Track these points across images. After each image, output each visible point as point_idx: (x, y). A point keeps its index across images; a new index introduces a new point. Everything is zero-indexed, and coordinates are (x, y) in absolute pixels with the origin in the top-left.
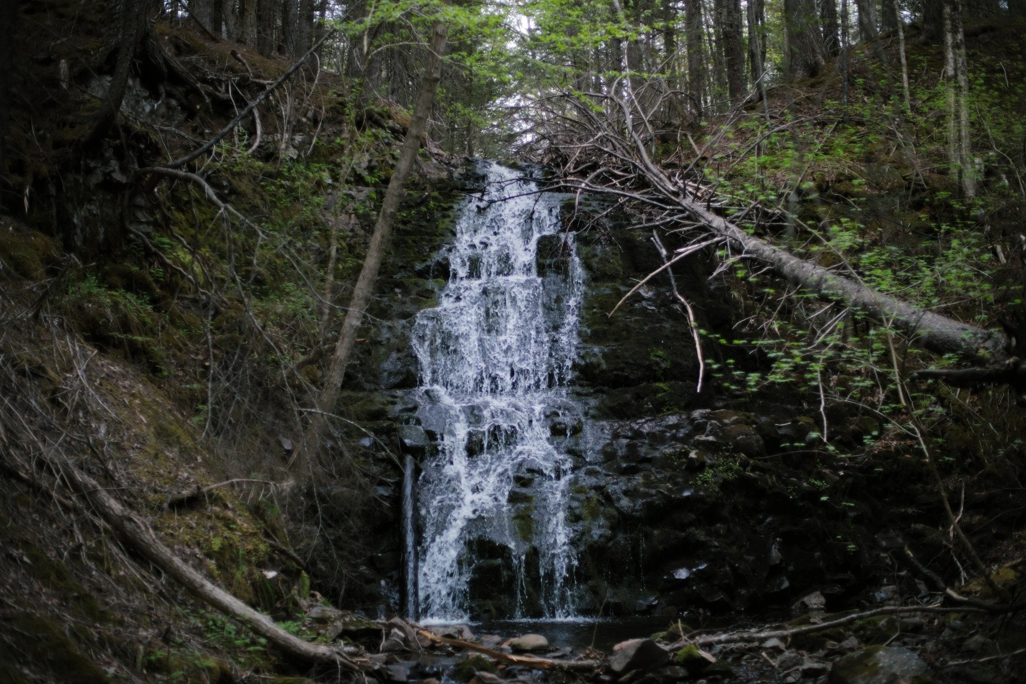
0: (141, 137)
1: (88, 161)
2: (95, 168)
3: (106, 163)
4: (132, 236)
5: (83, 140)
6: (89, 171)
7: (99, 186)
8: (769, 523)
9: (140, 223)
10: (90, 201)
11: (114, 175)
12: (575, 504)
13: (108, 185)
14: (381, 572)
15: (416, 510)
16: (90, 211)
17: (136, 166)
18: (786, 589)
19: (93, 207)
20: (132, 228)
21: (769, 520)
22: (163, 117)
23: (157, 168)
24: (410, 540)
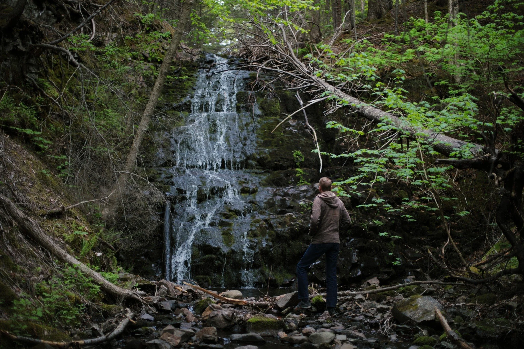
0: (33, 28)
1: (5, 39)
2: (9, 43)
3: (15, 40)
4: (27, 79)
5: (3, 27)
6: (6, 44)
7: (10, 52)
8: (352, 242)
9: (32, 73)
10: (6, 60)
11: (19, 47)
12: (254, 228)
13: (16, 52)
14: (152, 260)
16: (6, 65)
17: (31, 43)
18: (360, 275)
19: (7, 63)
20: (28, 75)
21: (352, 240)
22: (44, 20)
23: (42, 44)
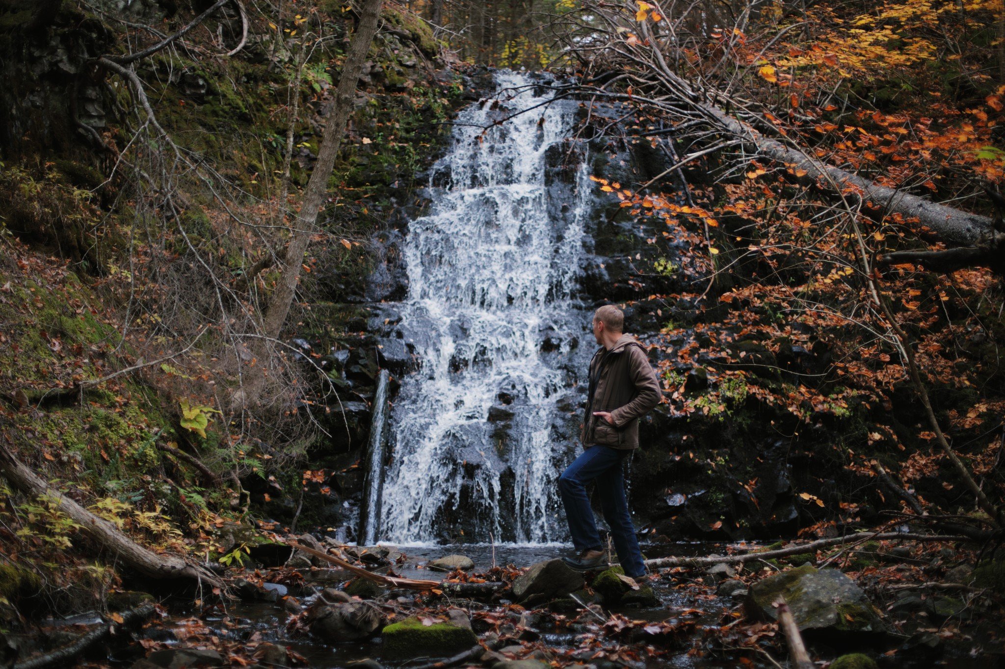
0: (95, 25)
1: (32, 49)
2: (40, 57)
3: (53, 52)
4: (81, 130)
5: (25, 26)
6: (33, 61)
7: (43, 76)
8: (778, 448)
9: (93, 117)
10: (32, 92)
11: (61, 65)
13: (55, 76)
14: (345, 494)
15: (387, 427)
16: (33, 102)
17: (86, 56)
18: (795, 519)
19: (36, 98)
20: (83, 123)
21: (778, 444)
22: (138, 13)
24: (376, 458)
